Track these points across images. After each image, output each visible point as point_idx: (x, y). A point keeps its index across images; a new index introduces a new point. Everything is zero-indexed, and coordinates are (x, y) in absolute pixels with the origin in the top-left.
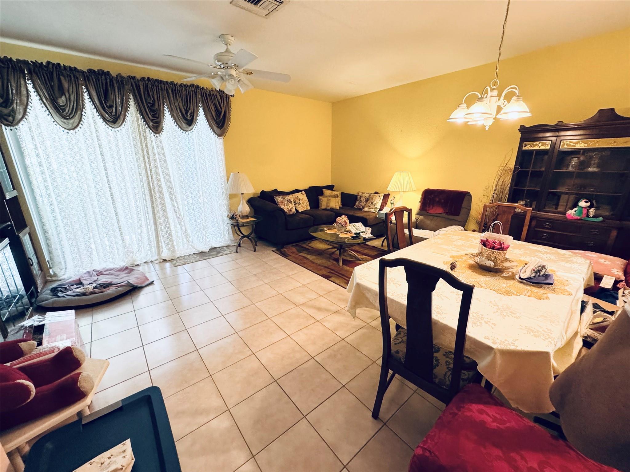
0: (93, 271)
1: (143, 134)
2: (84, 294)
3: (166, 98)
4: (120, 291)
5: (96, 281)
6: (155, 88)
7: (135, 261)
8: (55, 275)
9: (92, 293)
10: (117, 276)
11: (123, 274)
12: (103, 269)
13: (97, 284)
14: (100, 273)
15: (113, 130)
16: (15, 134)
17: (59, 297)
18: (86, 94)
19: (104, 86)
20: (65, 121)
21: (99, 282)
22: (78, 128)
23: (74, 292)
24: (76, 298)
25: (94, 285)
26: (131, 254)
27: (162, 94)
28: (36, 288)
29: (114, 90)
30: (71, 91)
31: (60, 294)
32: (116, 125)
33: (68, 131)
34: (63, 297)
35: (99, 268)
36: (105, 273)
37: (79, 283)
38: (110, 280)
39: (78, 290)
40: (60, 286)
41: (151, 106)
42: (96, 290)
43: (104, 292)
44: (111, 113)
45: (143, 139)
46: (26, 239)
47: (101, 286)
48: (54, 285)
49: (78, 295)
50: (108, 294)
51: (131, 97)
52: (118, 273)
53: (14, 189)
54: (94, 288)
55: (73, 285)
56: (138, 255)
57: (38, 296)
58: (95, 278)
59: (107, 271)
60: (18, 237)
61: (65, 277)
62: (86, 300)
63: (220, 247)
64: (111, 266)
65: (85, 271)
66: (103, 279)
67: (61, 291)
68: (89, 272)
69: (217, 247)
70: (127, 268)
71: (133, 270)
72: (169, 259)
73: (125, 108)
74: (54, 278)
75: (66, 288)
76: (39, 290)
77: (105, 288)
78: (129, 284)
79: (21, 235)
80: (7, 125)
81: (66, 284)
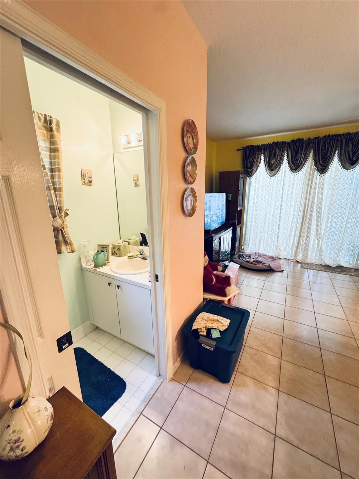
0: (258, 253)
1: (312, 175)
2: (248, 262)
3: (339, 146)
4: (263, 268)
5: (256, 258)
6: (332, 141)
7: (280, 255)
8: (243, 249)
9: (252, 263)
10: (267, 260)
11: (270, 260)
12: (262, 254)
13: (256, 260)
14: (260, 255)
15: (294, 174)
16: (250, 180)
17: (240, 259)
18: (286, 156)
19: (297, 148)
20: (271, 172)
21: (257, 259)
22: (276, 175)
23: (246, 260)
24: (245, 262)
25: (254, 260)
26: (279, 251)
27: (337, 144)
28: (235, 252)
29: (302, 150)
30: (279, 155)
31: (241, 258)
32: (297, 171)
33: (271, 177)
34: (241, 260)
35: (261, 252)
36: (262, 256)
37: (250, 257)
38: (262, 260)
39: (247, 259)
40: (242, 255)
41: (324, 155)
42: (254, 263)
43: (257, 265)
44: (296, 164)
45: (311, 179)
46: (238, 229)
47: (256, 261)
48: (240, 254)
49: (246, 262)
50: (258, 267)
51: (312, 152)
52: (268, 258)
53: (242, 206)
54: (254, 261)
55: (247, 256)
56: (283, 252)
57: (234, 256)
58: (256, 257)
59: (263, 255)
60: (236, 227)
61: (246, 252)
62: (248, 265)
63: (348, 268)
64: (267, 254)
65: (255, 252)
66: (260, 259)
67: (242, 257)
68: (255, 253)
69: (345, 267)
70: (273, 257)
71: (276, 259)
72: (300, 262)
73: (306, 159)
74: (243, 251)
75: (244, 257)
76: (235, 254)
77: (258, 263)
78: (269, 266)
79: (237, 227)
80: (248, 177)
81: (245, 255)
